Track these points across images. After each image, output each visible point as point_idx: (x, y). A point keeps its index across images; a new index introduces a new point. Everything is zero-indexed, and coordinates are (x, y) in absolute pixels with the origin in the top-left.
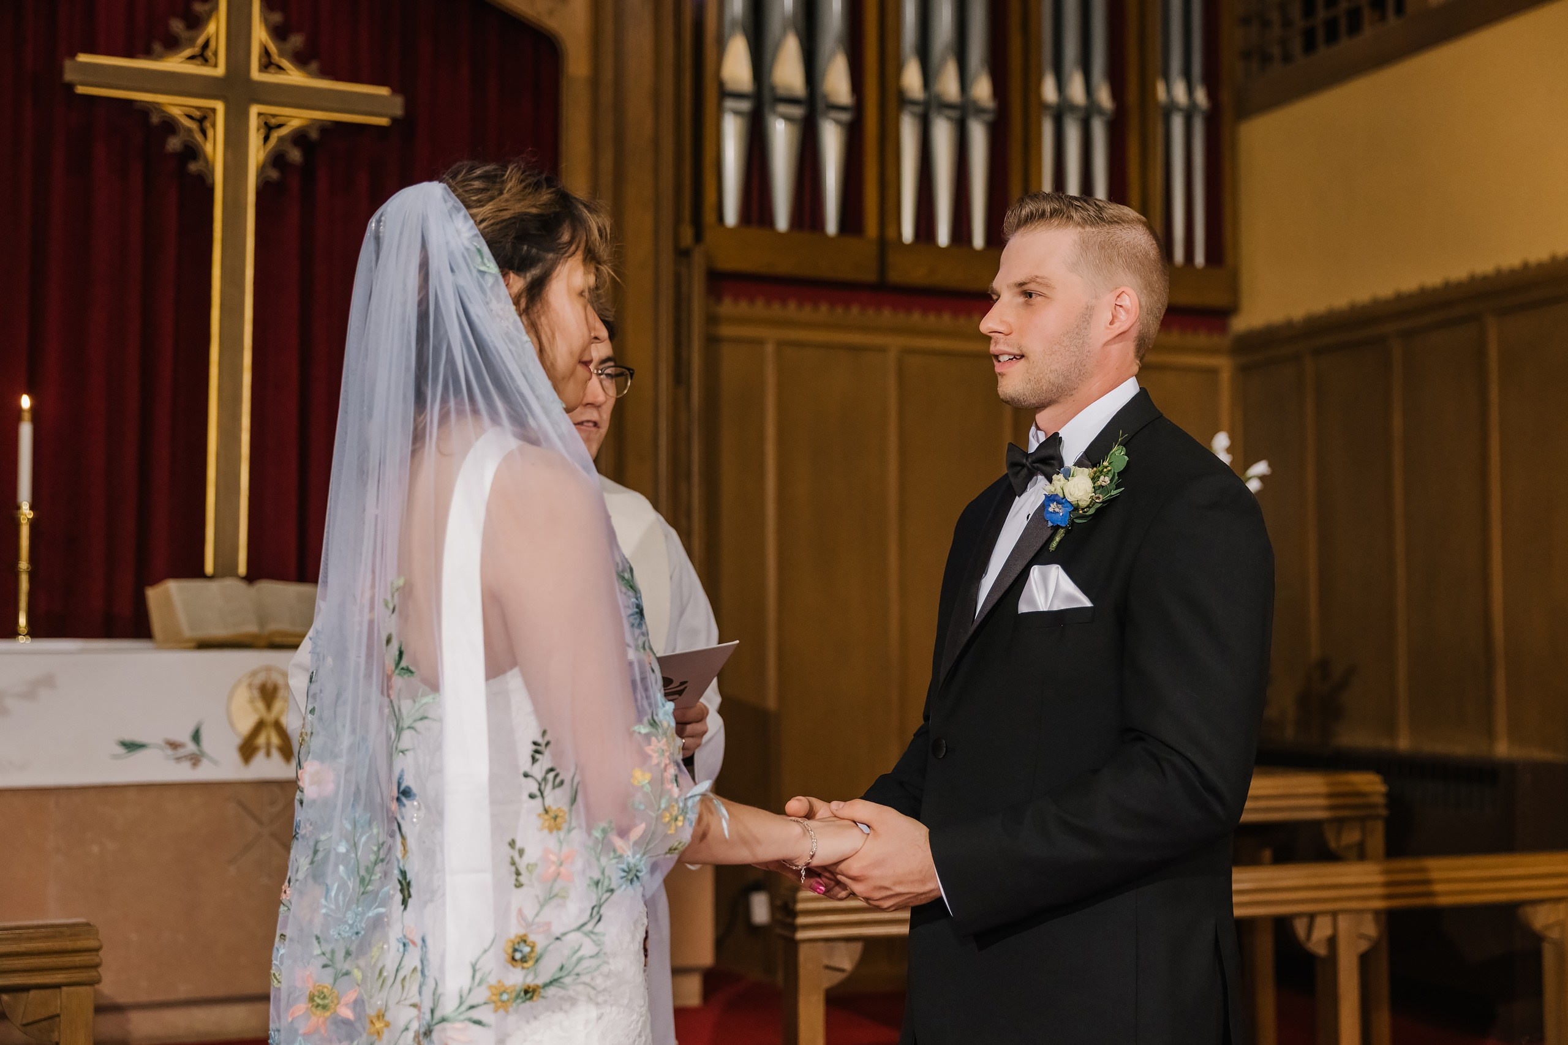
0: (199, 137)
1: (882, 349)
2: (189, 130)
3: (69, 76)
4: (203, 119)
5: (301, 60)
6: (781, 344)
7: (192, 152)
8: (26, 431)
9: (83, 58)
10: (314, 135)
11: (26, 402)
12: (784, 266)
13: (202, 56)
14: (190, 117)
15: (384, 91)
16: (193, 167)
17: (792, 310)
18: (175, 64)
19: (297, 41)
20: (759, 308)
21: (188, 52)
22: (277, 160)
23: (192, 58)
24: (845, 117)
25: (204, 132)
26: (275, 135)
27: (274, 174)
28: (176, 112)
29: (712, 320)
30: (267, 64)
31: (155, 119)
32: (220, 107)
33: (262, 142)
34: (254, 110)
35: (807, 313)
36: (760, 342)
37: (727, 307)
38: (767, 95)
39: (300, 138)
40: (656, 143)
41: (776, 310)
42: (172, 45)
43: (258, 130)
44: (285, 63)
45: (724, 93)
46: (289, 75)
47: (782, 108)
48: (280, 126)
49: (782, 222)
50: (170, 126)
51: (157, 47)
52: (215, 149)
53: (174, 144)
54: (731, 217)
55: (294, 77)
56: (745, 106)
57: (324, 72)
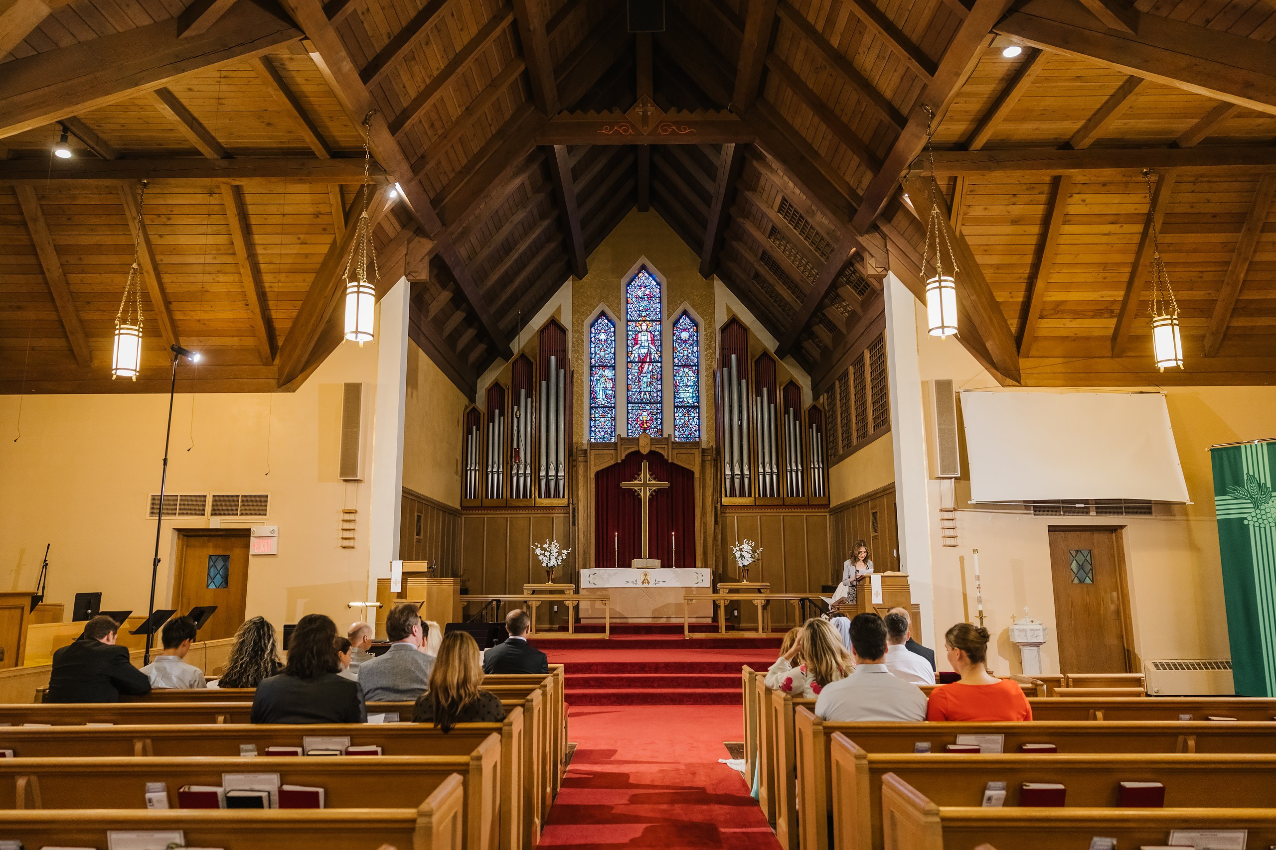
0: (640, 492)
2: (638, 492)
3: (621, 485)
4: (640, 490)
5: (654, 479)
6: (737, 517)
7: (639, 495)
8: (616, 537)
9: (622, 483)
10: (657, 490)
11: (616, 534)
12: (737, 503)
13: (640, 480)
14: (638, 490)
15: (667, 483)
16: (639, 497)
17: (739, 510)
18: (636, 482)
19: (654, 476)
20: (734, 510)
21: (638, 479)
22: (651, 494)
23: (638, 481)
24: (748, 476)
26: (651, 491)
27: (651, 497)
28: (636, 489)
29: (722, 513)
30: (649, 480)
31: (634, 490)
32: (642, 488)
33: (649, 492)
34: (648, 488)
35: (742, 511)
36: (733, 516)
37: (728, 511)
38: (734, 475)
39: (654, 491)
40: (711, 485)
41: (737, 511)
42: (636, 479)
43: (648, 490)
44: (652, 480)
45: (725, 475)
47: (736, 477)
48: (651, 489)
49: (738, 495)
50: (636, 491)
51: (634, 480)
52: (642, 494)
53: (636, 494)
54: (728, 495)
55: (654, 482)
56: (730, 477)
57: (658, 481)
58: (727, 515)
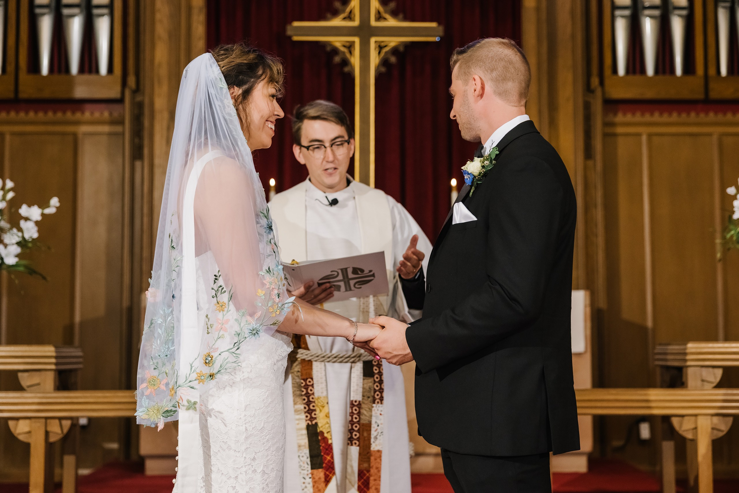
0: (348, 55)
1: (710, 135)
2: (344, 53)
3: (289, 32)
4: (350, 47)
5: (394, 14)
6: (650, 136)
7: (345, 62)
9: (296, 24)
10: (401, 49)
12: (649, 94)
13: (350, 17)
14: (344, 46)
15: (434, 25)
16: (346, 69)
17: (656, 117)
18: (337, 22)
19: (392, 5)
20: (638, 118)
21: (342, 16)
22: (384, 62)
23: (344, 19)
24: (684, 13)
25: (350, 53)
26: (384, 50)
27: (383, 69)
28: (338, 45)
29: (608, 125)
30: (379, 17)
31: (328, 49)
32: (357, 40)
33: (378, 55)
34: (373, 40)
35: (665, 118)
36: (639, 135)
37: (620, 118)
38: (640, 6)
39: (395, 51)
40: (573, 36)
41: (647, 118)
42: (335, 13)
43: (375, 49)
44: (387, 16)
45: (614, 7)
46: (388, 21)
47: (647, 12)
48: (386, 46)
49: (650, 70)
50: (335, 51)
51: (329, 15)
52: (356, 61)
53: (337, 59)
54: (621, 70)
55: (392, 22)
56: (627, 12)
57: (406, 19)
58: (620, 130)
